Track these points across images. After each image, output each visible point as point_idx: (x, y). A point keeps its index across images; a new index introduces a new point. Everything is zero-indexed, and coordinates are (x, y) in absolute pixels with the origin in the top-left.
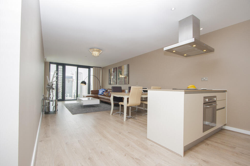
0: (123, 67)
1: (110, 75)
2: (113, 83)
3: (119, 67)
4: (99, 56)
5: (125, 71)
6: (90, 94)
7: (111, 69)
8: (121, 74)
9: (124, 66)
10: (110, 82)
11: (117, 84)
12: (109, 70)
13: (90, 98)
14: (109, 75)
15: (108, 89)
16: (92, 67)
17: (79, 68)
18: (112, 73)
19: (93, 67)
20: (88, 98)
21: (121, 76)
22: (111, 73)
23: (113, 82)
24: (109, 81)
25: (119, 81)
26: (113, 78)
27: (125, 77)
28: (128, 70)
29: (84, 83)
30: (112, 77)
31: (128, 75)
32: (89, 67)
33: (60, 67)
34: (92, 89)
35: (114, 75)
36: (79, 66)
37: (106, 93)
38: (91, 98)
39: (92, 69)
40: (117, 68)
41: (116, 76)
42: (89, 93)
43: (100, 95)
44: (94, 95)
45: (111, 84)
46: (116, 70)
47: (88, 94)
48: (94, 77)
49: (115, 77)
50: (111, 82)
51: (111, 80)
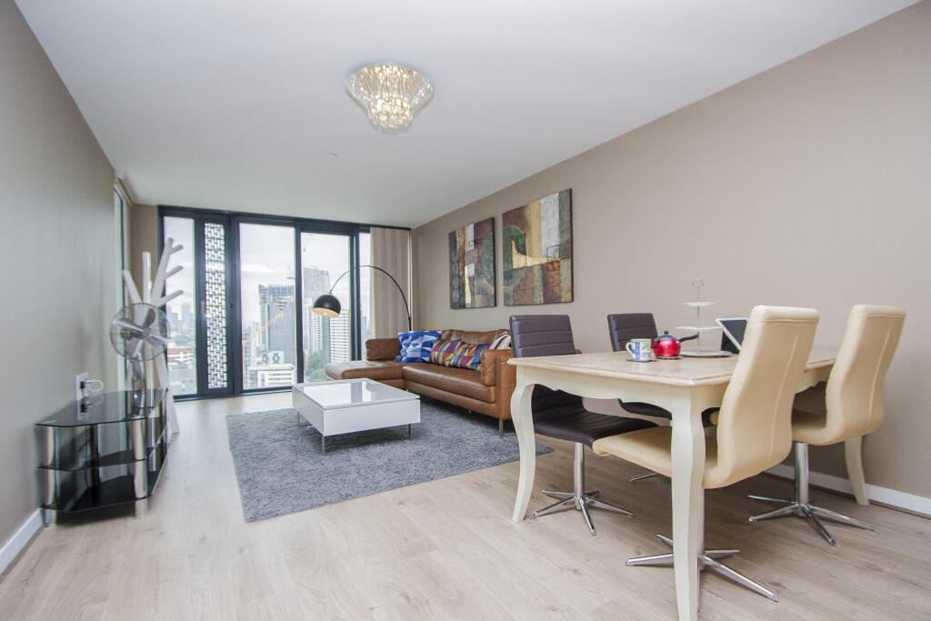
0: (531, 214)
1: (458, 259)
2: (473, 300)
3: (506, 216)
4: (410, 123)
5: (544, 231)
6: (360, 359)
7: (464, 229)
8: (524, 246)
9: (542, 201)
10: (456, 294)
11: (495, 305)
12: (453, 237)
13: (360, 385)
14: (451, 261)
15: (452, 331)
16: (366, 228)
17: (304, 235)
18: (470, 247)
19: (371, 229)
20: (353, 386)
21: (519, 261)
22: (463, 248)
23: (473, 294)
24: (452, 289)
25: (511, 288)
26: (472, 273)
27: (552, 263)
28: (568, 225)
29: (329, 303)
30: (469, 270)
31: (567, 250)
32: (351, 230)
33: (215, 232)
34: (369, 332)
35: (480, 261)
36: (303, 225)
37: (442, 354)
38: (365, 382)
39: (365, 240)
40: (493, 220)
41: (492, 266)
42: (356, 355)
43: (411, 361)
44: (379, 365)
45: (463, 306)
46: (489, 228)
47: (353, 359)
48: (375, 275)
49: (487, 270)
50: (462, 295)
51: (462, 287)
